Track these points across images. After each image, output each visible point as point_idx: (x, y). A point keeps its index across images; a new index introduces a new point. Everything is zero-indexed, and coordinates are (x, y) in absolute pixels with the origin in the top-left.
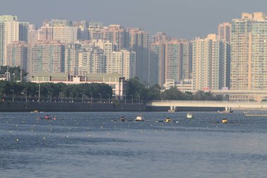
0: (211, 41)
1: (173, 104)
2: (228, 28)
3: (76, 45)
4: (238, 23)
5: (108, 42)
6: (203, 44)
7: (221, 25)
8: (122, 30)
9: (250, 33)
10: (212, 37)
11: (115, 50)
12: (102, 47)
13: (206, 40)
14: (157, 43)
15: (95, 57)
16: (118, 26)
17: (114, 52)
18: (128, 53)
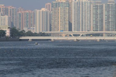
0: (43, 11)
1: (30, 38)
2: (49, 5)
4: (54, 3)
6: (39, 12)
7: (46, 4)
8: (5, 7)
9: (60, 8)
10: (43, 9)
11: (2, 15)
13: (41, 10)
14: (20, 12)
16: (3, 5)
17: (2, 16)
18: (8, 16)
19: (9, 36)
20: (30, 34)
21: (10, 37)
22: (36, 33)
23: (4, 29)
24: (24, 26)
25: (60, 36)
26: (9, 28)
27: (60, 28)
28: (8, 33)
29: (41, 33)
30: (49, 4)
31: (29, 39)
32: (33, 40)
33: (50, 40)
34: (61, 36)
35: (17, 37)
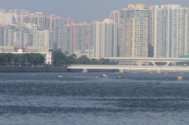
0: (106, 24)
2: (117, 14)
3: (12, 26)
4: (125, 11)
5: (34, 25)
6: (101, 25)
7: (112, 12)
8: (44, 16)
9: (133, 18)
10: (107, 21)
11: (39, 30)
12: (30, 28)
13: (103, 23)
14: (68, 25)
15: (25, 35)
16: (41, 13)
17: (38, 31)
18: (48, 31)
19: (50, 63)
20: (84, 61)
21: (51, 65)
22: (95, 60)
23: (42, 53)
24: (74, 47)
25: (134, 65)
26: (50, 50)
27: (133, 52)
28: (49, 59)
29: (102, 59)
30: (115, 11)
31: (83, 70)
32: (89, 71)
33: (117, 70)
34: (136, 65)
35: (64, 66)
